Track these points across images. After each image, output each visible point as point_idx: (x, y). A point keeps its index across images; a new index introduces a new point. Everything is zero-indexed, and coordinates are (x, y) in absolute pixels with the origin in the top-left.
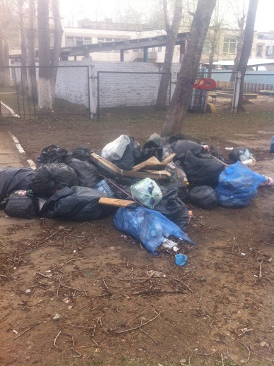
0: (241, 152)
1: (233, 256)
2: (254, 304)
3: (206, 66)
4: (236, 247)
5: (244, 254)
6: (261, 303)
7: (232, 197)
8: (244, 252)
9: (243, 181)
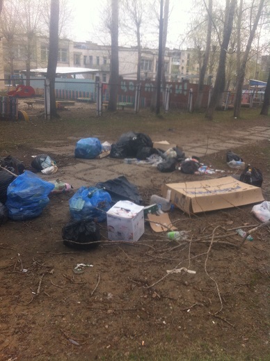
0: (42, 159)
1: (13, 275)
2: (25, 326)
3: (24, 72)
4: (19, 264)
5: (25, 270)
6: (34, 323)
7: (21, 209)
8: (27, 268)
9: (31, 191)
